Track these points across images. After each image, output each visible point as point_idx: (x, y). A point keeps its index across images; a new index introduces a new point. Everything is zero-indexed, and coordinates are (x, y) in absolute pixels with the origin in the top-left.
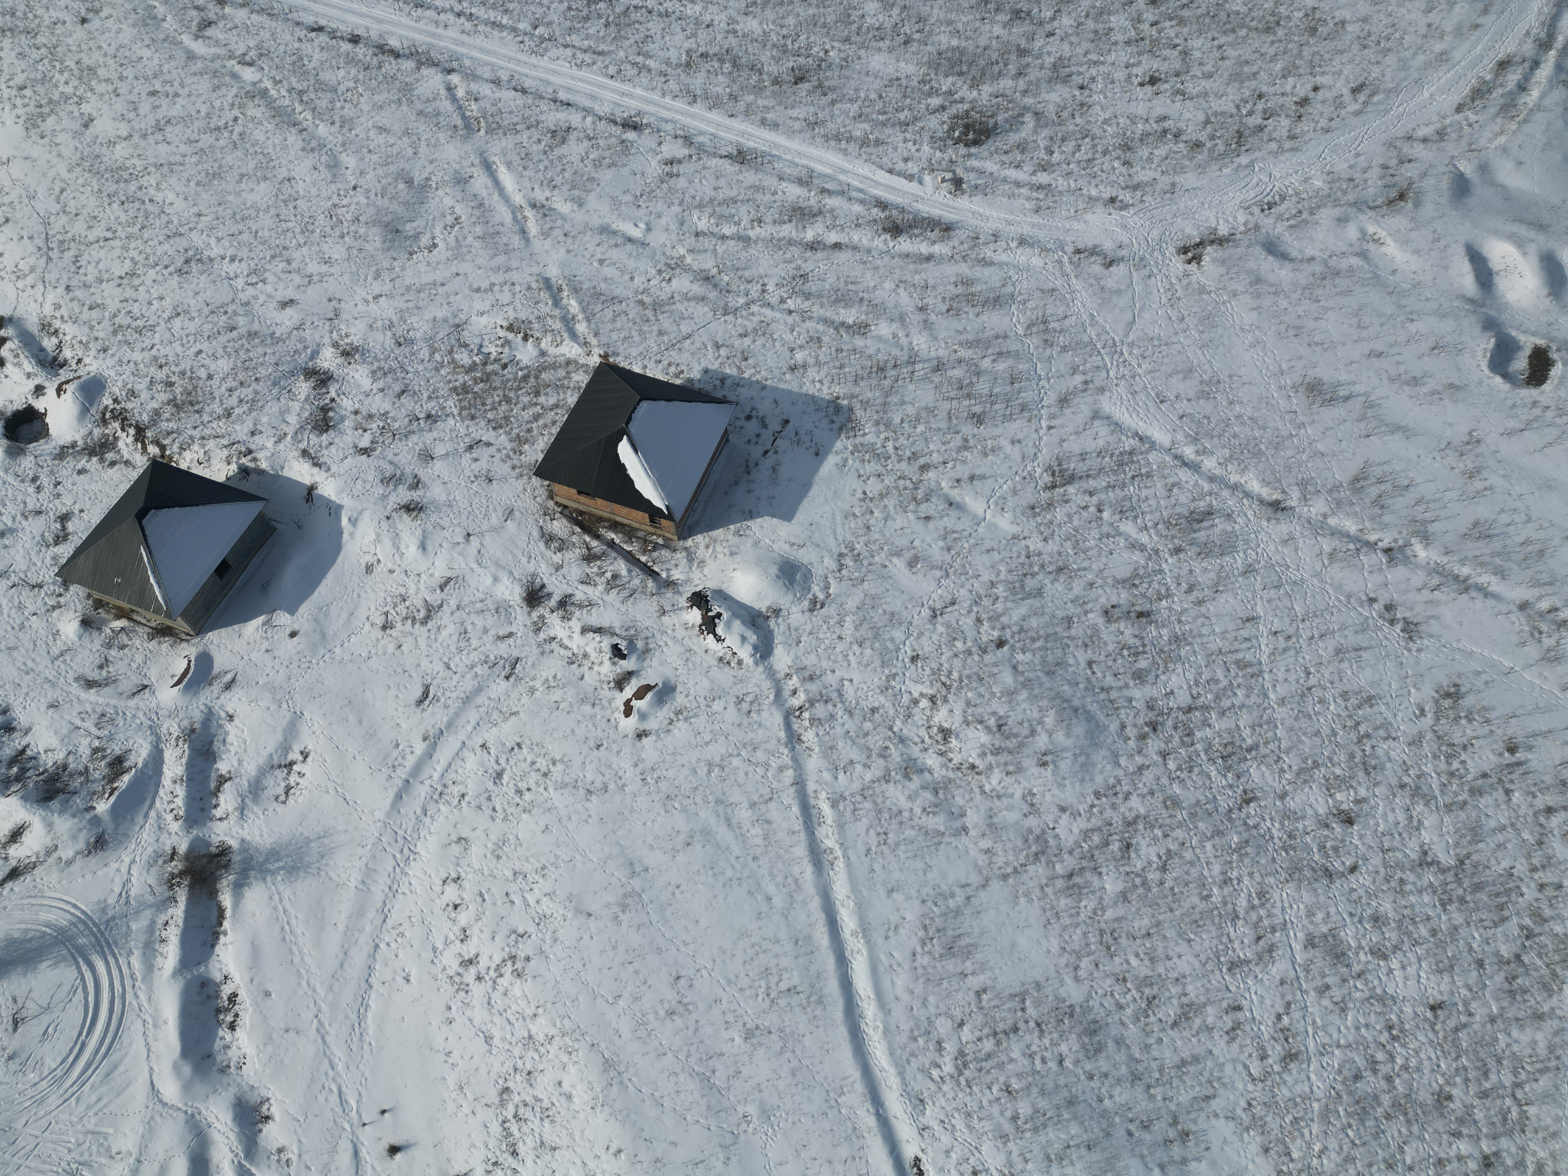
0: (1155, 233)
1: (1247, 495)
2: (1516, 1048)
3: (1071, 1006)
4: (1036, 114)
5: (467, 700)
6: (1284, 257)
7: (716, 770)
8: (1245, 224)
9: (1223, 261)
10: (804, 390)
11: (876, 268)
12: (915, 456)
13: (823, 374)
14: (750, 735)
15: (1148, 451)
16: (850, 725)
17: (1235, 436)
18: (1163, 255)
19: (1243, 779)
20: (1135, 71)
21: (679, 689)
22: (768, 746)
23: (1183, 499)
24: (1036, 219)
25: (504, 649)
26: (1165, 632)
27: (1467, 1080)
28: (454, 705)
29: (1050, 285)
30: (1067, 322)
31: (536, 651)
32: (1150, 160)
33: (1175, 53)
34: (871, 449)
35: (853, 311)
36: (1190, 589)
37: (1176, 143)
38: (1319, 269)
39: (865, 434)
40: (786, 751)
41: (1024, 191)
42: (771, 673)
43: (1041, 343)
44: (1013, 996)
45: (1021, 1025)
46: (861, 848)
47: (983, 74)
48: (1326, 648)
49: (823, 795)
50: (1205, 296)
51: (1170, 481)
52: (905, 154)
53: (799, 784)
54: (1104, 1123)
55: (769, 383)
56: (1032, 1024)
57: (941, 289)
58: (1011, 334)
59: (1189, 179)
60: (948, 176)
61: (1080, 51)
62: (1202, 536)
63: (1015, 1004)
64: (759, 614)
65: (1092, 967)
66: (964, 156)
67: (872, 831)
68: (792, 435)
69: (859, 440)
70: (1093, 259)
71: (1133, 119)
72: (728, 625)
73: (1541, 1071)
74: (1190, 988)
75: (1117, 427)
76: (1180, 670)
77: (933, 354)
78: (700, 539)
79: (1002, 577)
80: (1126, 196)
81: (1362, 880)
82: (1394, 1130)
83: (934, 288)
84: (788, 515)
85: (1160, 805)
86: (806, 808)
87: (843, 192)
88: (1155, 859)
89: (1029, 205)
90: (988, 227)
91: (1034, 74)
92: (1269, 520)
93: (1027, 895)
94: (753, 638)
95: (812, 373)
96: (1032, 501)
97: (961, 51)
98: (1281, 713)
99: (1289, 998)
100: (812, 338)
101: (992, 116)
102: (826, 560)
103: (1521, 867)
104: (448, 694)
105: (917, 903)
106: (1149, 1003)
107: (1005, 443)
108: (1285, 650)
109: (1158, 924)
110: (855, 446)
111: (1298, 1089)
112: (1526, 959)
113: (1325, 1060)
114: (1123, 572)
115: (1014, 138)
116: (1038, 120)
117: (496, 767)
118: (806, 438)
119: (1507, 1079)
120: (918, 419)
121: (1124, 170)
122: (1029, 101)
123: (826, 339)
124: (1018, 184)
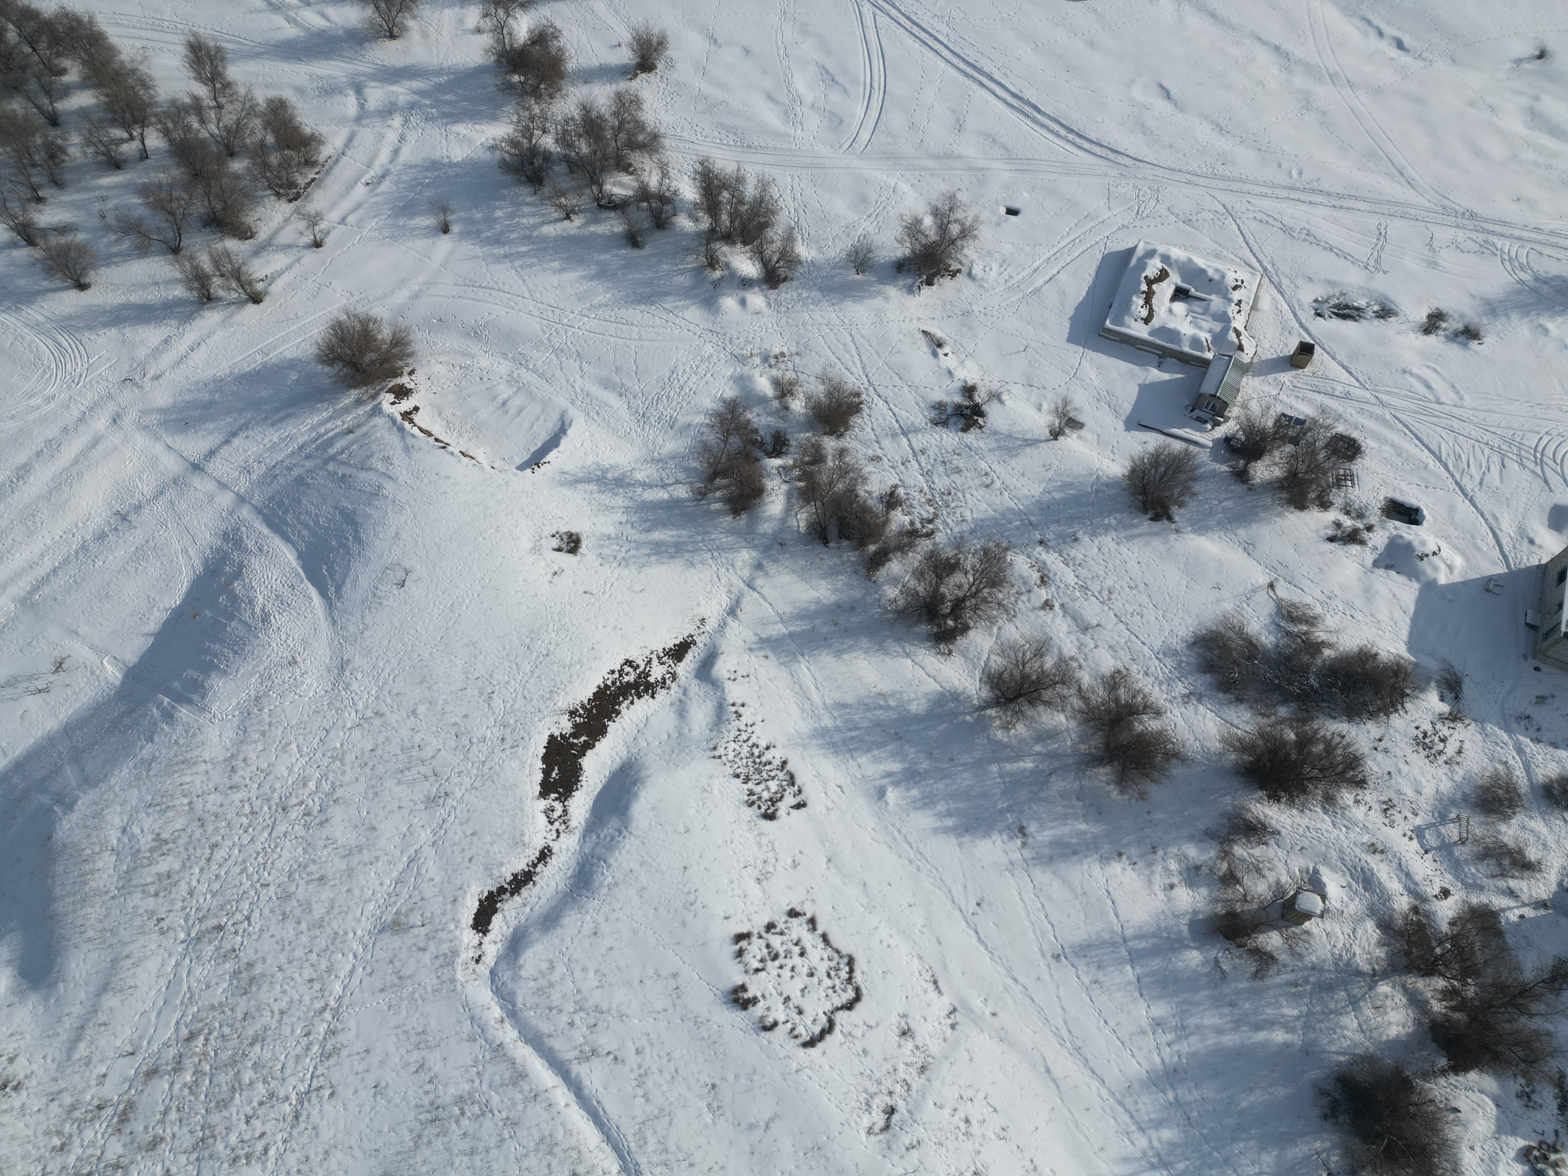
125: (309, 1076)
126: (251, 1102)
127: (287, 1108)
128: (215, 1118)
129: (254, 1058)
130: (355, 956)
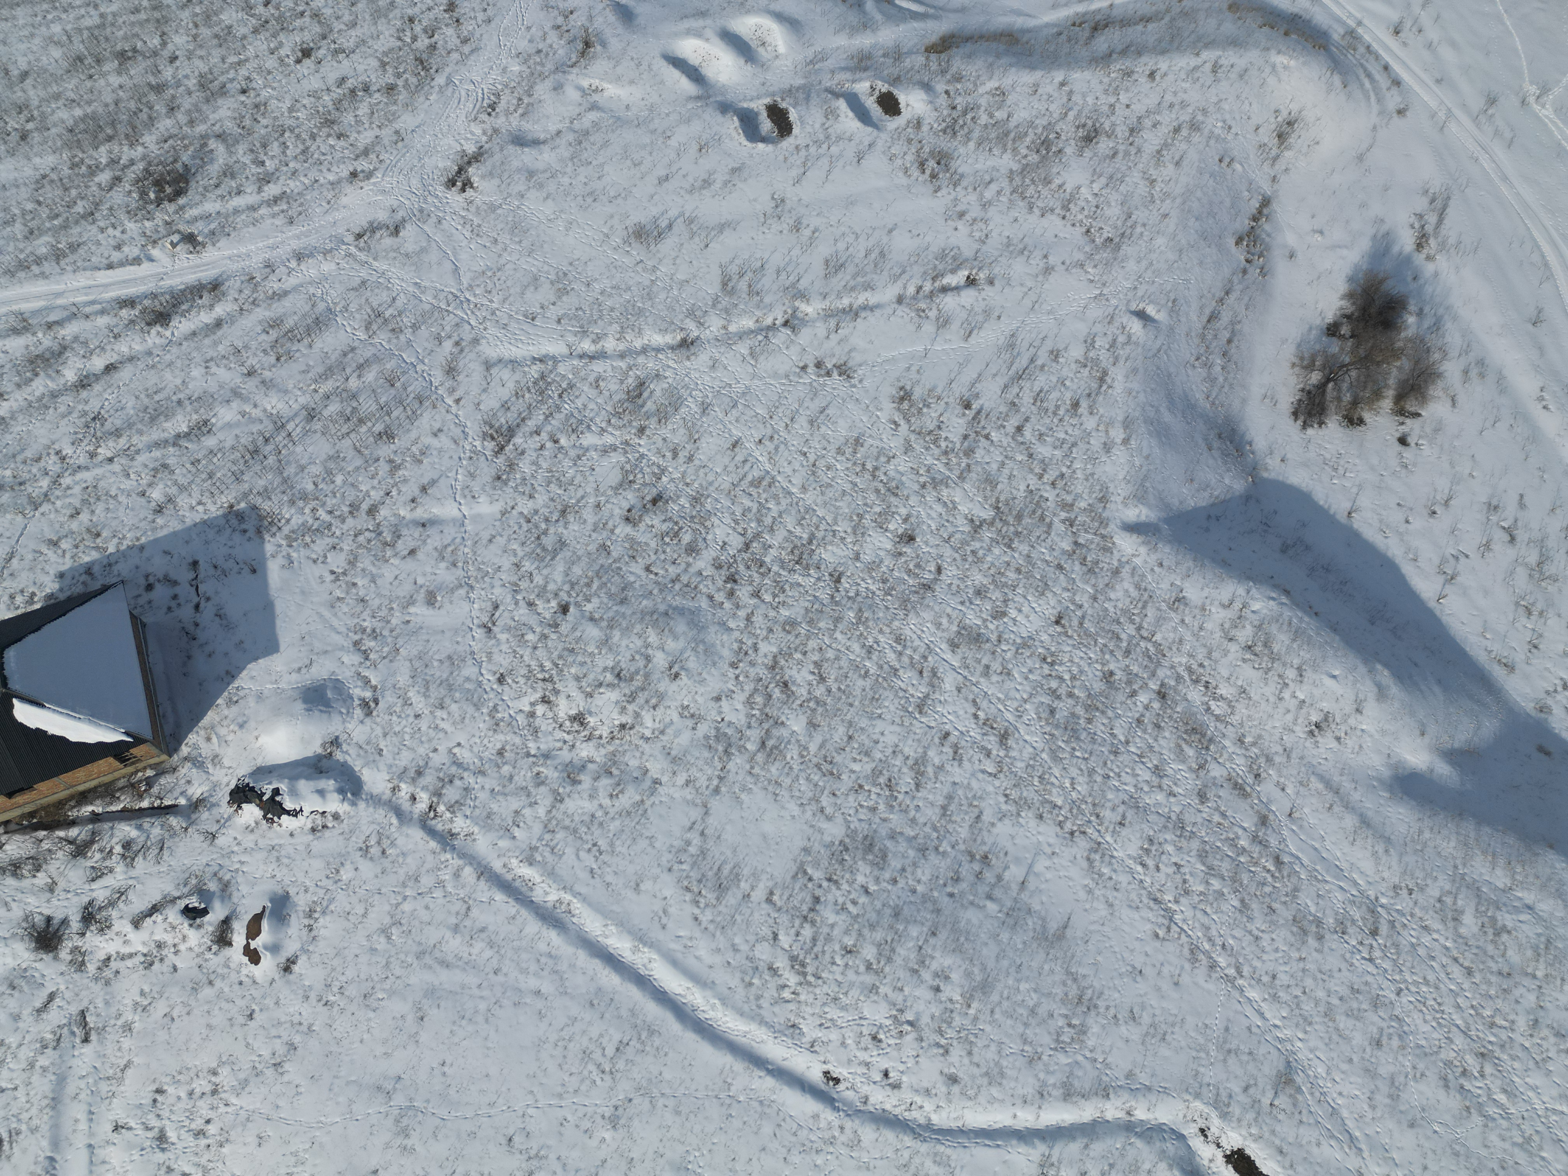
0: (415, 182)
1: (658, 350)
2: (1120, 605)
3: (841, 842)
4: (218, 136)
5: (55, 1102)
6: (536, 143)
7: (394, 930)
8: (484, 133)
9: (491, 174)
10: (189, 522)
11: (170, 365)
12: (354, 508)
13: (196, 495)
14: (402, 872)
15: (555, 367)
16: (490, 782)
17: (612, 309)
18: (437, 197)
19: (823, 567)
20: (283, 52)
21: (292, 891)
22: (427, 866)
23: (614, 387)
24: (295, 230)
25: (55, 1016)
26: (682, 501)
27: (1112, 652)
28: (43, 1121)
29: (358, 281)
30: (399, 303)
31: (97, 988)
32: (358, 122)
33: (307, 19)
34: (306, 529)
35: (180, 417)
36: (675, 455)
37: (370, 96)
38: (571, 137)
39: (288, 521)
40: (448, 856)
41: (263, 211)
42: (375, 800)
43: (390, 335)
44: (795, 877)
45: (818, 892)
46: (584, 875)
47: (134, 128)
48: (801, 425)
49: (514, 862)
50: (499, 211)
51: (591, 379)
52: (113, 242)
53: (485, 872)
54: (929, 905)
55: (143, 540)
56: (825, 884)
57: (254, 344)
58: (356, 344)
59: (406, 121)
60: (176, 238)
61: (215, 60)
62: (650, 406)
63: (802, 880)
64: (319, 758)
65: (832, 799)
66: (177, 212)
67: (582, 854)
68: (212, 571)
69: (286, 530)
70: (378, 235)
71: (314, 94)
72: (294, 793)
73: (1144, 607)
74: (907, 751)
75: (514, 363)
76: (717, 522)
77: (296, 407)
78: (194, 739)
79: (520, 554)
80: (363, 165)
81: (950, 573)
82: (1099, 726)
83: (246, 347)
84: (271, 647)
85: (783, 635)
86: (508, 887)
87: (74, 314)
88: (811, 677)
89: (279, 221)
90: (255, 263)
91: (187, 103)
92: (688, 358)
93: (744, 789)
94: (330, 784)
95: (183, 501)
96: (493, 472)
97: (94, 117)
98: (810, 498)
99: (971, 697)
100: (156, 470)
101: (175, 161)
102: (345, 659)
103: (1033, 481)
104: (25, 1116)
105: (666, 877)
106: (889, 787)
107: (428, 440)
108: (777, 448)
109: (851, 724)
110: (287, 537)
111: (1026, 755)
112: (1081, 541)
113: (1025, 718)
114: (615, 477)
115: (214, 169)
116: (224, 141)
117: (150, 1134)
118: (231, 564)
119: (1131, 630)
120: (329, 472)
121: (342, 143)
122: (201, 129)
123: (171, 461)
124: (253, 208)
125: (1185, 927)
126: (1191, 874)
127: (1168, 897)
128: (1195, 844)
129: (1228, 896)
130: (1276, 1026)
